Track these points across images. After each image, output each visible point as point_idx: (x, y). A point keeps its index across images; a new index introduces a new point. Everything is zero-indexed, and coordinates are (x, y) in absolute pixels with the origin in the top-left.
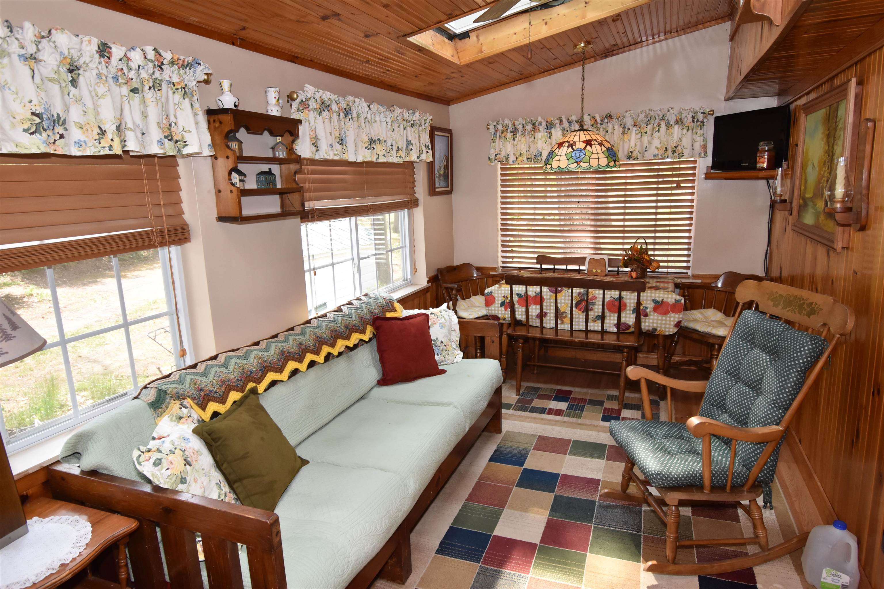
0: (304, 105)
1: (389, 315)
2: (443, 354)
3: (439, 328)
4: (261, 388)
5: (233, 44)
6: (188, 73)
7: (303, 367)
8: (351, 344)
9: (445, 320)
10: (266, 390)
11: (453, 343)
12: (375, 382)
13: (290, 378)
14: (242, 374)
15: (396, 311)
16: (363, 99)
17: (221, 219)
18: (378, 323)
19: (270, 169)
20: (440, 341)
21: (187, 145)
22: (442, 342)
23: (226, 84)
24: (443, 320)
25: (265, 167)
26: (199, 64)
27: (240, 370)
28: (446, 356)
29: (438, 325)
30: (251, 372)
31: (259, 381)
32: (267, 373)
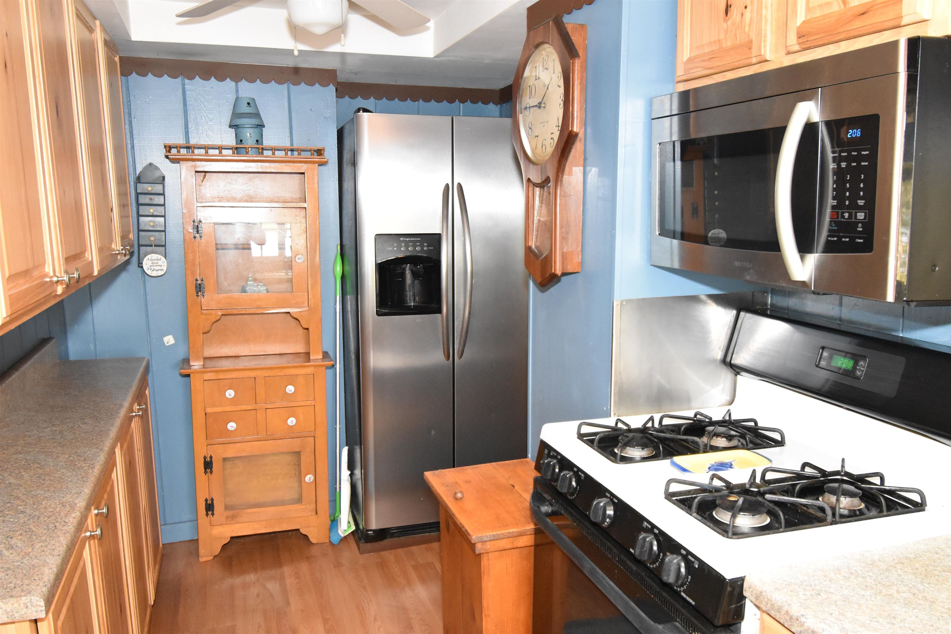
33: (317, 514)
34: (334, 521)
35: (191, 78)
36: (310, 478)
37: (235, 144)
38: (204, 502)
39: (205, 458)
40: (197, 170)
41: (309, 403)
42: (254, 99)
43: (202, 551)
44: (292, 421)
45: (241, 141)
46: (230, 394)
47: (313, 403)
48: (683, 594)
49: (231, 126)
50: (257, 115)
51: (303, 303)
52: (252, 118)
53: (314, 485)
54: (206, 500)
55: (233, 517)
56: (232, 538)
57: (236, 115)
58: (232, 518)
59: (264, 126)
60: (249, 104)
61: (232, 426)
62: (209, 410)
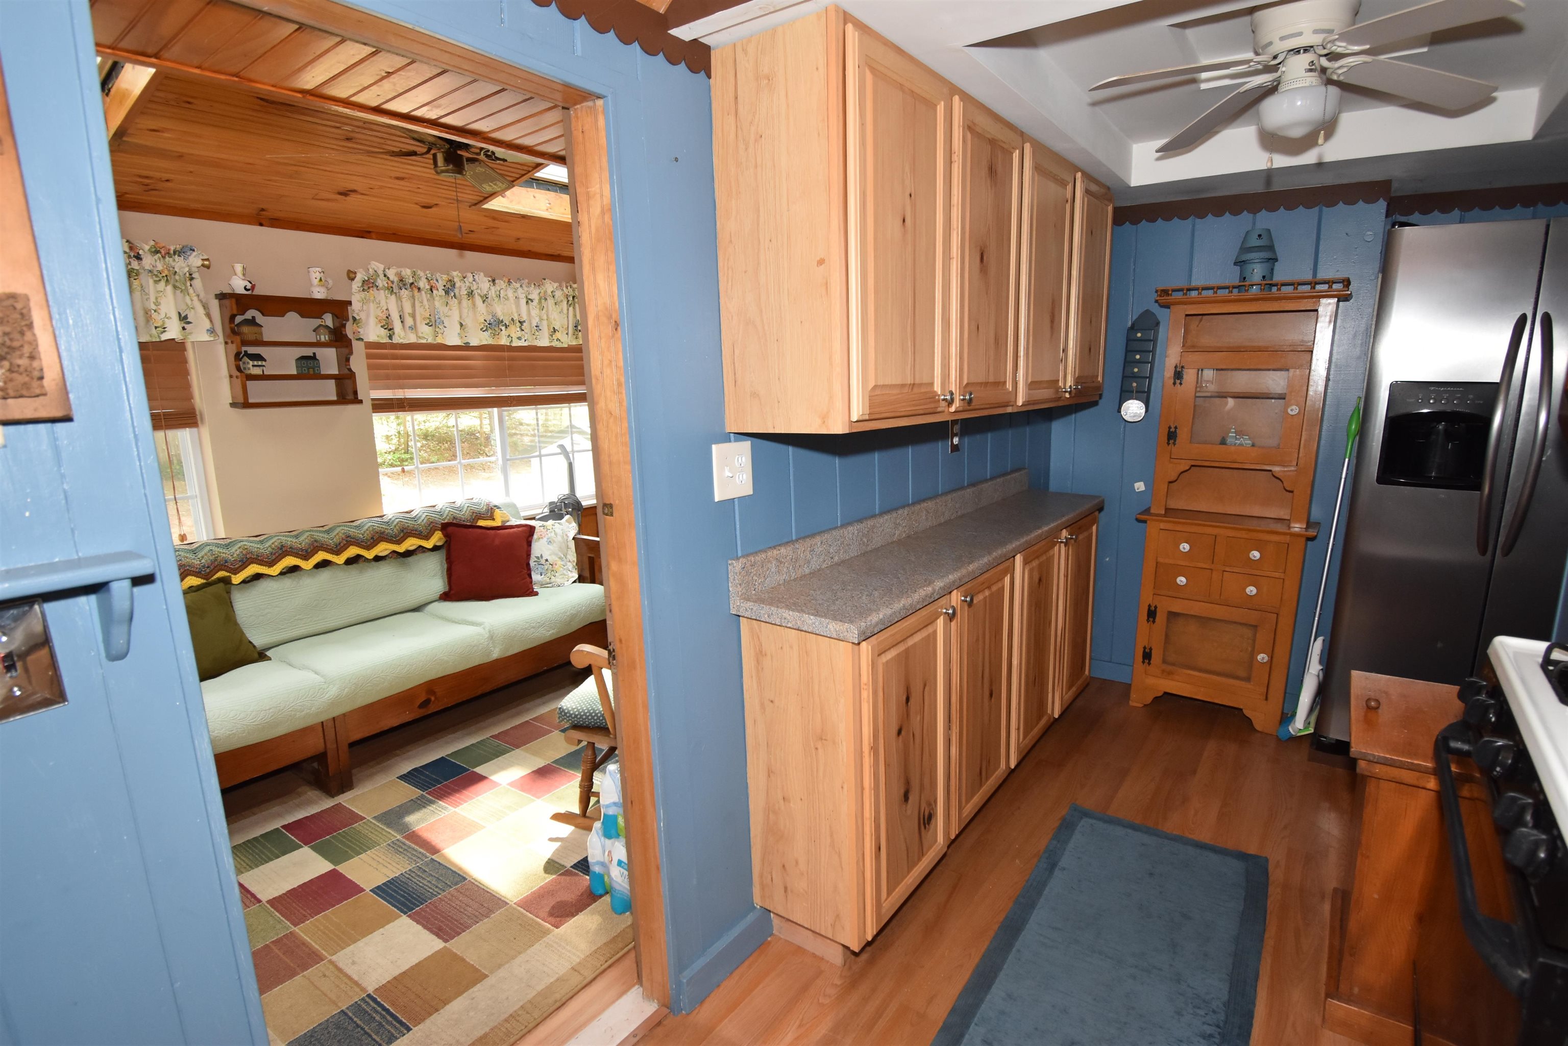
0: (369, 284)
1: (481, 523)
2: (549, 575)
3: (546, 543)
4: (236, 579)
5: (261, 225)
6: (177, 260)
7: (307, 565)
8: (401, 549)
9: (556, 534)
10: (244, 582)
11: (569, 564)
12: (437, 595)
13: (282, 574)
14: (213, 562)
15: (494, 519)
16: (482, 274)
17: (233, 405)
18: (450, 529)
19: (314, 354)
20: (544, 558)
21: (165, 331)
22: (547, 560)
23: (239, 268)
24: (553, 534)
25: (308, 352)
26: (194, 250)
27: (212, 558)
28: (553, 577)
29: (545, 539)
30: (226, 562)
31: (236, 572)
32: (249, 565)
33: (1266, 699)
34: (1287, 717)
35: (1202, 216)
36: (1263, 658)
37: (1238, 281)
38: (1142, 649)
39: (1150, 606)
40: (1188, 313)
41: (1277, 575)
42: (1269, 231)
43: (1133, 695)
44: (1251, 590)
45: (1245, 278)
46: (1185, 547)
47: (1282, 576)
48: (1532, 889)
49: (1235, 264)
50: (1271, 248)
51: (1291, 461)
52: (1261, 251)
53: (1269, 666)
54: (1145, 648)
55: (1170, 673)
56: (1165, 693)
57: (1245, 249)
58: (1168, 674)
59: (1276, 260)
60: (1260, 236)
61: (1182, 580)
62: (1161, 560)
